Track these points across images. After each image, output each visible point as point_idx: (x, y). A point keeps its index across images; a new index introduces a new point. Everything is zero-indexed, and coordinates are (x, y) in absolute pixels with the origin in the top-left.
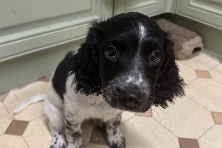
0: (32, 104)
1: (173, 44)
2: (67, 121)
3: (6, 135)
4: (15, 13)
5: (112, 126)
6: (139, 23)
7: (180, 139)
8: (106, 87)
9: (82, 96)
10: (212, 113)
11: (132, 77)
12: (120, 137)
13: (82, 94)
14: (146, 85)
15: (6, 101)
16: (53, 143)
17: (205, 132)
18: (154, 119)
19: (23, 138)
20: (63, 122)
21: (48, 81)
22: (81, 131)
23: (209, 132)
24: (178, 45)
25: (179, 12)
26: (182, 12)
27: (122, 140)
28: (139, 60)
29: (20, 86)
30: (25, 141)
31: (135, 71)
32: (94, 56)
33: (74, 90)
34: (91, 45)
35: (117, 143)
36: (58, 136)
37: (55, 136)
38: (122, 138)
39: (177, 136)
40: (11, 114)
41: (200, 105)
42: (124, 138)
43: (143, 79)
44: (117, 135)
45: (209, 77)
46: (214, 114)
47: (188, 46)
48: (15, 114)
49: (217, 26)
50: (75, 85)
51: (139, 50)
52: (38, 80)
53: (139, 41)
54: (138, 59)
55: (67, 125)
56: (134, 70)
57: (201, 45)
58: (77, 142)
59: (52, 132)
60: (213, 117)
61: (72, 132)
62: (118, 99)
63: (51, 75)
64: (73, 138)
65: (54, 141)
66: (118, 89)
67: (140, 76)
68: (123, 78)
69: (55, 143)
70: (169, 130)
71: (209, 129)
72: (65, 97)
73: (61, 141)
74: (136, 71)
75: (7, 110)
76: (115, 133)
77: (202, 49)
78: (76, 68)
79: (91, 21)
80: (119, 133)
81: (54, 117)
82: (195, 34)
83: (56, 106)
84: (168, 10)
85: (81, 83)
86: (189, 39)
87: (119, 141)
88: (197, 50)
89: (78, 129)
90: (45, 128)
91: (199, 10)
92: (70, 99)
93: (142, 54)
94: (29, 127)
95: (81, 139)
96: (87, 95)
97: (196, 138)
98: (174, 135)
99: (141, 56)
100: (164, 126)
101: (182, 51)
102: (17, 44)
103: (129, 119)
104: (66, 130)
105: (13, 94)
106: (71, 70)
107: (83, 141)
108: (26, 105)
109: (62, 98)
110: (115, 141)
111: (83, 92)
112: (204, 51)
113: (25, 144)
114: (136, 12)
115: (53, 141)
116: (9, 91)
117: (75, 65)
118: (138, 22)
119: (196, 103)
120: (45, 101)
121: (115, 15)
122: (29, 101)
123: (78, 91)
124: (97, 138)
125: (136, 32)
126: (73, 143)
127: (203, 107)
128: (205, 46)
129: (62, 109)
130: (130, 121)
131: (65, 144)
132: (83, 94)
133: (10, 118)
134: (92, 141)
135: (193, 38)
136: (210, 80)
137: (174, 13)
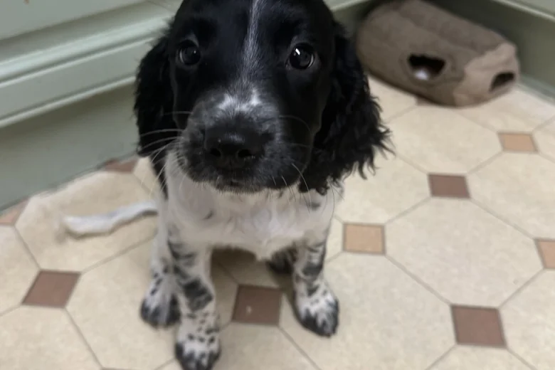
3: (26, 309)
7: (456, 310)
10: (538, 242)
12: (327, 301)
15: (21, 224)
17: (519, 291)
18: (391, 259)
19: (68, 314)
23: (528, 290)
24: (454, 69)
28: (254, 56)
29: (53, 186)
30: (72, 322)
35: (316, 315)
36: (161, 275)
37: (156, 276)
38: (330, 304)
39: (447, 302)
41: (506, 221)
42: (336, 307)
44: (318, 295)
45: (535, 149)
46: (544, 245)
47: (479, 71)
52: (98, 168)
53: (252, 8)
54: (252, 55)
56: (240, 80)
57: (514, 67)
60: (541, 253)
61: (183, 282)
67: (254, 91)
69: (154, 292)
70: (428, 288)
71: (527, 283)
74: (244, 82)
75: (26, 246)
76: (312, 291)
77: (518, 76)
80: (325, 293)
82: (497, 37)
86: (481, 50)
87: (322, 310)
88: (503, 80)
94: (81, 287)
97: (494, 304)
98: (441, 298)
99: (257, 45)
100: (414, 277)
101: (464, 84)
102: (38, 80)
105: (36, 204)
110: (314, 309)
112: (523, 82)
113: (71, 329)
116: (26, 198)
119: (499, 217)
124: (249, 310)
127: (516, 227)
128: (524, 69)
135: (493, 47)
136: (535, 156)
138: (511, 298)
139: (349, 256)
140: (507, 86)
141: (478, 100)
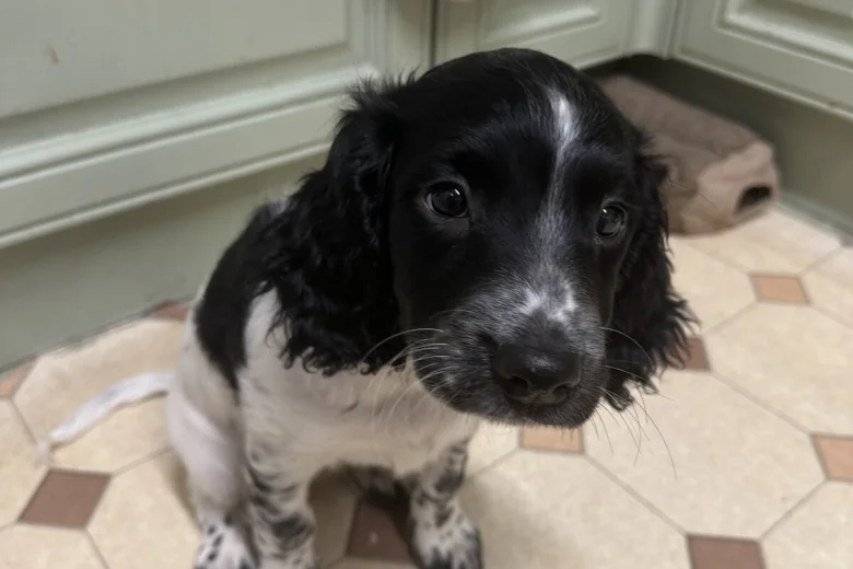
0: (122, 406)
1: (662, 173)
2: (252, 473)
3: (24, 529)
4: (55, 59)
5: (433, 493)
6: (550, 90)
7: (694, 542)
8: (429, 334)
9: (308, 377)
10: (816, 439)
11: (536, 290)
12: (464, 531)
13: (307, 371)
14: (590, 321)
15: (23, 397)
16: (202, 558)
17: (789, 514)
18: (594, 462)
19: (91, 539)
20: (239, 477)
21: (180, 317)
22: (308, 515)
23: (803, 512)
24: (681, 178)
25: (684, 51)
26: (698, 51)
27: (469, 545)
28: (557, 227)
29: (75, 340)
30: (96, 549)
31: (546, 271)
32: (366, 221)
33: (281, 356)
34: (357, 178)
35: (450, 556)
36: (222, 529)
37: (212, 530)
38: (468, 536)
39: (679, 529)
40: (43, 447)
41: (768, 406)
42: (476, 538)
43: (578, 299)
44: (451, 525)
45: (805, 300)
46: (824, 444)
47: (720, 182)
48: (55, 446)
49: (833, 104)
50: (281, 336)
51: (556, 189)
52: (146, 314)
53: (555, 158)
54: (554, 226)
55: (255, 491)
56: (542, 265)
57: (771, 178)
58: (293, 556)
59: (201, 516)
60: (821, 456)
61: (273, 518)
62: (489, 379)
63: (190, 298)
64: (278, 540)
65: (207, 551)
66: (486, 339)
67: (567, 287)
68: (506, 296)
69: (212, 557)
70: (650, 507)
71: (802, 502)
72: (245, 380)
73: (233, 548)
74: (550, 268)
75: (28, 431)
76: (442, 519)
77: (777, 192)
78: (287, 269)
79: (349, 85)
80: (459, 520)
81: (205, 460)
82: (745, 133)
83: (213, 418)
84: (644, 43)
85: (309, 324)
86: (722, 152)
87: (457, 546)
88: (755, 196)
89: (297, 505)
90: (170, 501)
91: (760, 43)
92: (261, 389)
93: (566, 205)
94: (113, 497)
95: (308, 543)
96: (329, 374)
97: (752, 534)
98: (670, 522)
99: (562, 213)
100: (629, 490)
101: (698, 201)
102: (66, 177)
103: (494, 464)
104: (253, 510)
105: (46, 367)
106: (263, 280)
107: (317, 550)
108: (101, 410)
109: (233, 383)
110: (444, 547)
111: (314, 359)
113: (94, 562)
114: (526, 51)
115: (201, 548)
116: (33, 358)
117: (280, 255)
118: (547, 84)
119: (755, 400)
120: (170, 397)
121: (440, 60)
122: (112, 394)
123: (292, 359)
124: (374, 538)
125: (542, 122)
126: (281, 557)
127: (782, 416)
128: (786, 181)
129: (232, 430)
130: (501, 469)
131: (250, 562)
132: (312, 369)
133: (37, 464)
134: (355, 548)
135: (739, 148)
137: (664, 53)
138: (777, 524)
139: (530, 456)
140: (760, 206)
141: (718, 225)
